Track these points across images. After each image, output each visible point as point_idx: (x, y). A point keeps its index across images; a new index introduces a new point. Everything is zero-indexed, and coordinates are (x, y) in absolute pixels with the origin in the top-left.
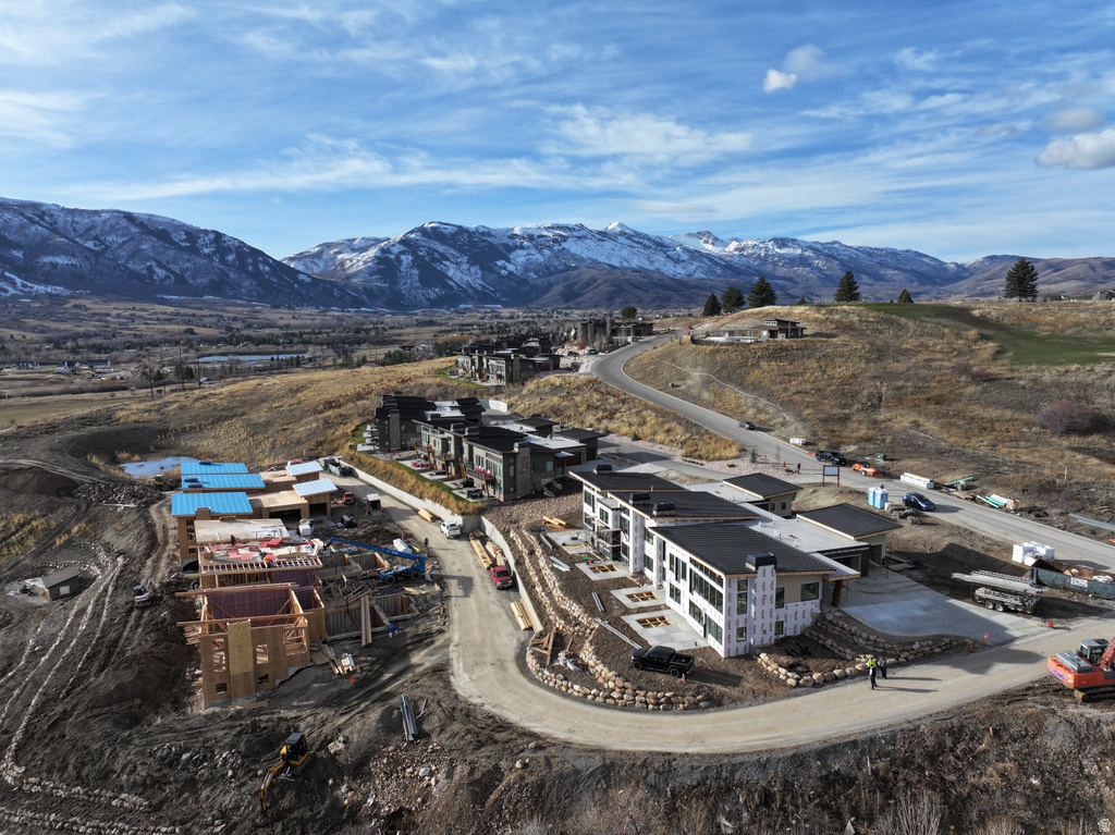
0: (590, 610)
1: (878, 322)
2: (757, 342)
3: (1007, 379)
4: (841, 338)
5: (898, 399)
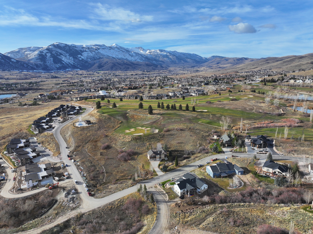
0: (18, 184)
1: (107, 119)
2: (81, 127)
3: (108, 137)
4: (97, 125)
5: (92, 141)
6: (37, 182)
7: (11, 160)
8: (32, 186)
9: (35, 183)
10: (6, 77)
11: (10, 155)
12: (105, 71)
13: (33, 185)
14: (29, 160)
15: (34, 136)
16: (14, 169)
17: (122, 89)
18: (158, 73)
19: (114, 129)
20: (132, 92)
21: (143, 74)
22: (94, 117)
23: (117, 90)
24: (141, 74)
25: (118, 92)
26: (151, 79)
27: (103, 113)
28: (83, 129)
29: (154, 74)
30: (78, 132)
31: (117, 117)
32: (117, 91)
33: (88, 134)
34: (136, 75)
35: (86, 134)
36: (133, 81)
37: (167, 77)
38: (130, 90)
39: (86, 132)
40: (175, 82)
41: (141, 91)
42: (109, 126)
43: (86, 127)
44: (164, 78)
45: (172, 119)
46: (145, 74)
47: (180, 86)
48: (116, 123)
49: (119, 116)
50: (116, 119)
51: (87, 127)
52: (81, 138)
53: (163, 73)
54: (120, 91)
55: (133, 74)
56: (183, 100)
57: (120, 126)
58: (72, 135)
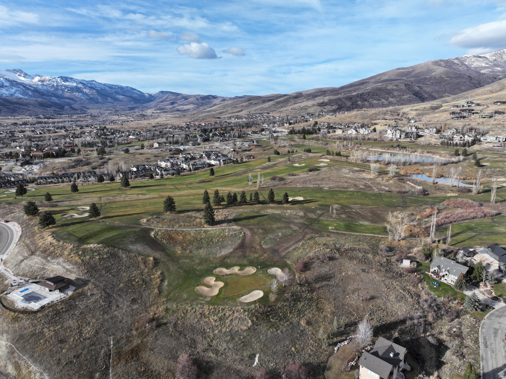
1: (109, 257)
2: (43, 308)
3: (165, 324)
4: (90, 286)
5: (119, 354)
17: (28, 158)
18: (72, 121)
19: (156, 291)
20: (59, 163)
21: (41, 123)
22: (61, 260)
24: (34, 122)
25: (22, 165)
26: (74, 133)
27: (82, 240)
28: (53, 312)
29: (65, 122)
30: (42, 333)
31: (131, 247)
32: (19, 164)
33: (88, 331)
34: (25, 124)
35: (81, 333)
36: (36, 137)
37: (105, 127)
38: (49, 161)
39: (71, 323)
40: (131, 137)
41: (81, 161)
42: (130, 281)
43: (62, 301)
44: (100, 129)
45: (273, 230)
46: (45, 123)
47: (156, 145)
48: (142, 266)
49: (132, 243)
50: (133, 255)
51: (68, 305)
52: (66, 353)
53: (82, 119)
55: (16, 124)
56: (211, 177)
57: (162, 273)
58: (23, 350)
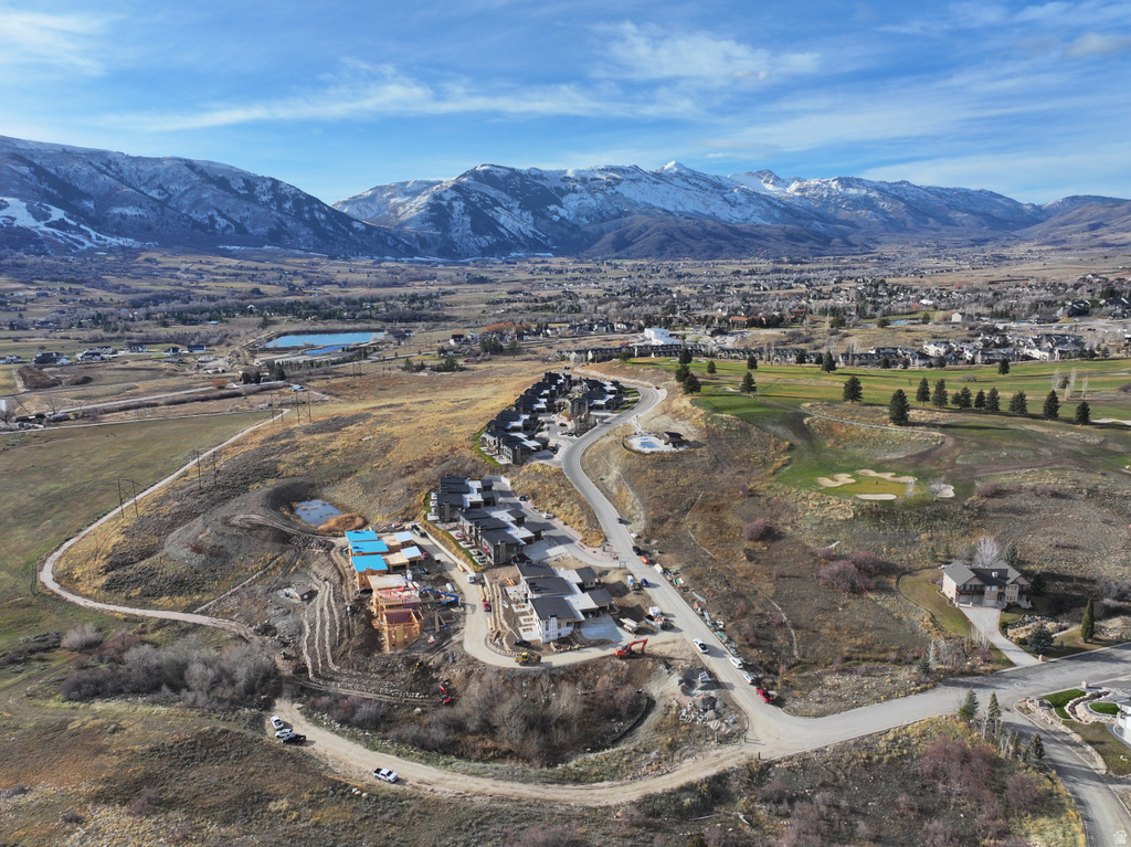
0: (509, 625)
1: (737, 431)
2: (652, 453)
3: (759, 496)
4: (704, 449)
5: (702, 505)
6: (571, 628)
7: (456, 542)
8: (556, 637)
9: (566, 631)
10: (340, 278)
11: (448, 527)
12: (637, 258)
13: (559, 634)
14: (515, 549)
15: (502, 473)
16: (474, 574)
17: (724, 325)
18: (834, 269)
19: (771, 471)
20: (766, 335)
21: (779, 271)
22: (688, 422)
23: (707, 327)
24: (768, 270)
25: (712, 335)
26: (820, 291)
27: (717, 409)
28: (660, 460)
29: (822, 270)
30: (645, 471)
31: (770, 427)
32: (709, 333)
33: (684, 481)
34: (752, 273)
35: (677, 481)
36: (753, 296)
37: (883, 281)
38: (754, 331)
39: (673, 472)
40: (924, 302)
41: (800, 335)
42: (748, 456)
43: (671, 453)
44: (871, 285)
45: (998, 447)
46: (786, 271)
47: (956, 317)
48: (771, 447)
49: (774, 423)
50: (767, 434)
51: (676, 457)
52: (659, 491)
53: (857, 265)
54: (720, 332)
55: (738, 272)
56: (1001, 376)
57: (790, 460)
58: (628, 480)
